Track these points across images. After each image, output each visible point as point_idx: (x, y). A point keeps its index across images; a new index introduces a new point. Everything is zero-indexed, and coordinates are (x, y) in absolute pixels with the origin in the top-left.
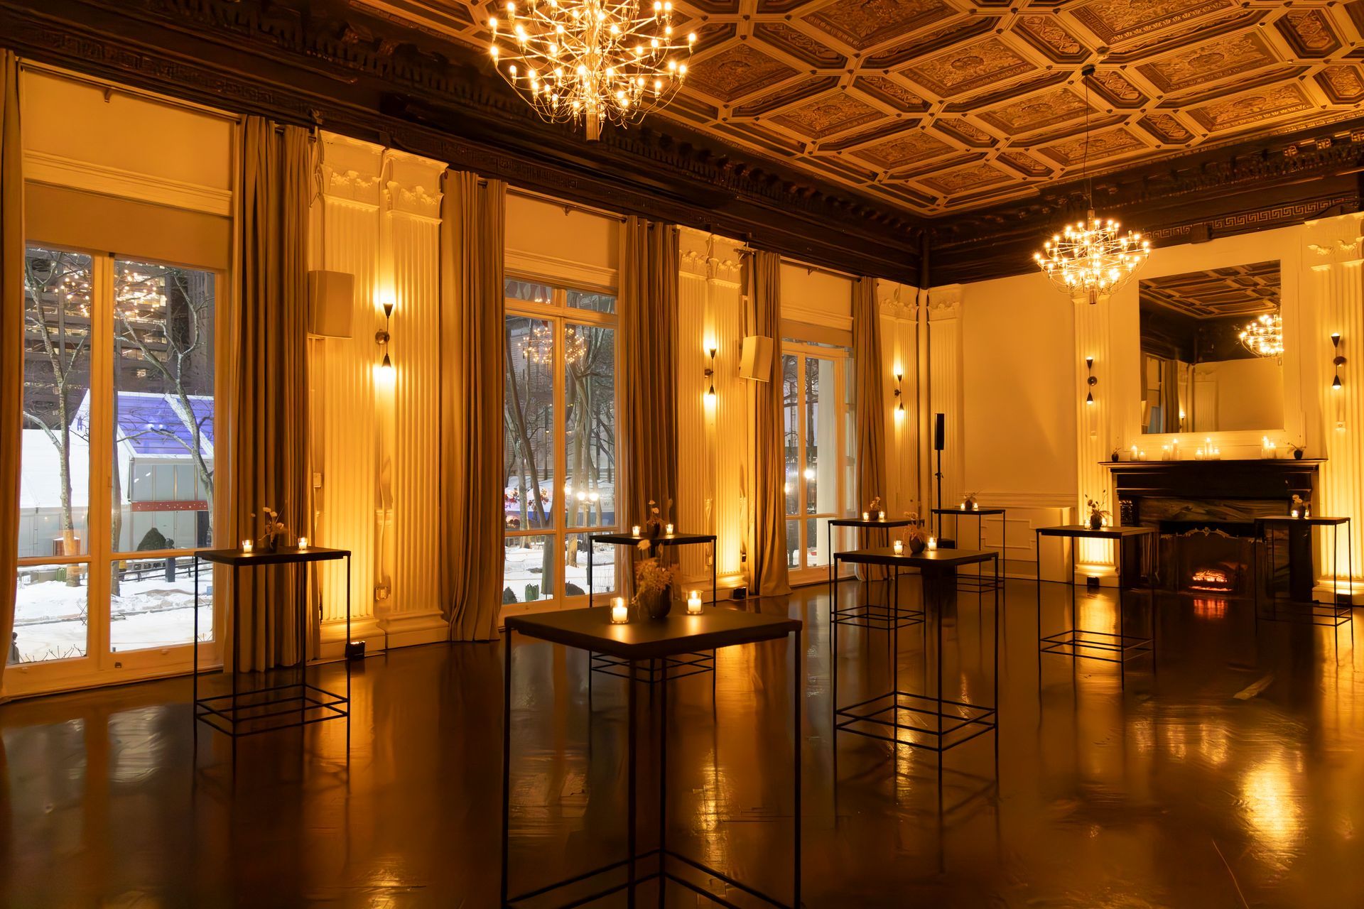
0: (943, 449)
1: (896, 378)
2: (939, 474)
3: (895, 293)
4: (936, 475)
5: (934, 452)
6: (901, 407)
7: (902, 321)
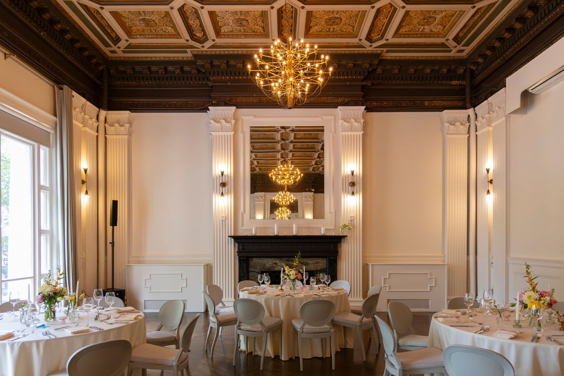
0: (116, 225)
1: (83, 171)
2: (113, 243)
3: (82, 108)
4: (110, 243)
5: (110, 228)
6: (87, 193)
7: (87, 129)
